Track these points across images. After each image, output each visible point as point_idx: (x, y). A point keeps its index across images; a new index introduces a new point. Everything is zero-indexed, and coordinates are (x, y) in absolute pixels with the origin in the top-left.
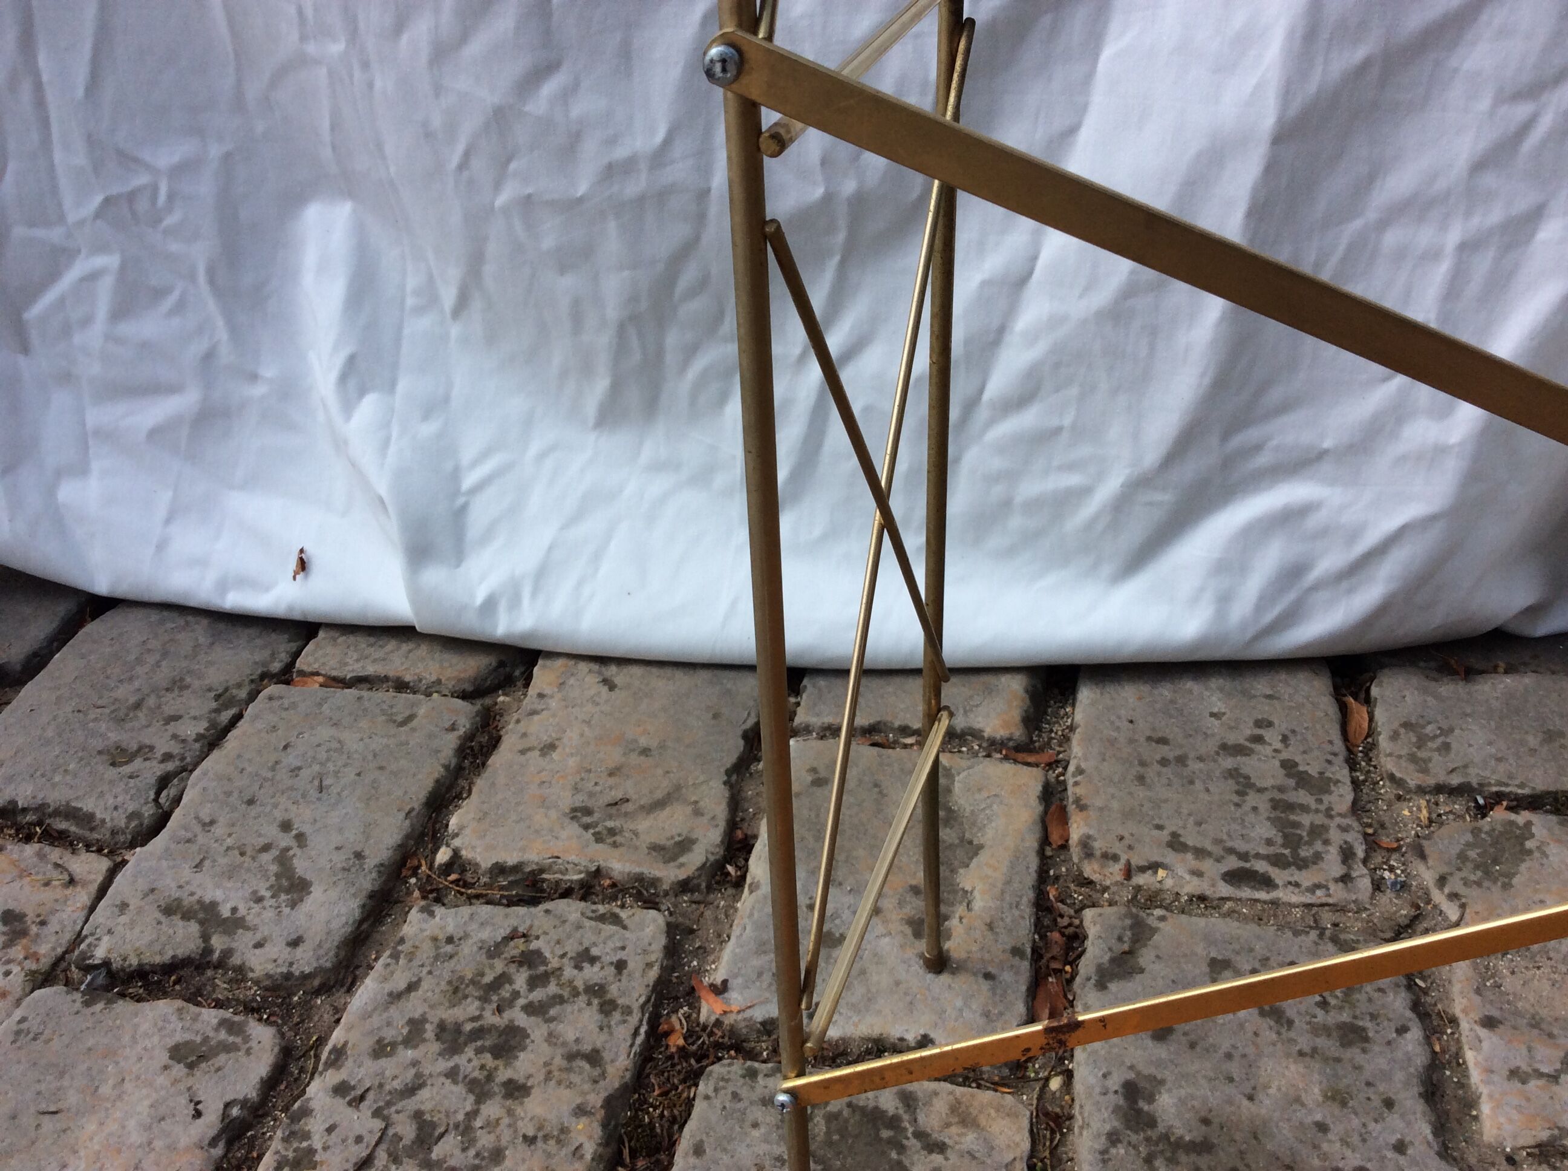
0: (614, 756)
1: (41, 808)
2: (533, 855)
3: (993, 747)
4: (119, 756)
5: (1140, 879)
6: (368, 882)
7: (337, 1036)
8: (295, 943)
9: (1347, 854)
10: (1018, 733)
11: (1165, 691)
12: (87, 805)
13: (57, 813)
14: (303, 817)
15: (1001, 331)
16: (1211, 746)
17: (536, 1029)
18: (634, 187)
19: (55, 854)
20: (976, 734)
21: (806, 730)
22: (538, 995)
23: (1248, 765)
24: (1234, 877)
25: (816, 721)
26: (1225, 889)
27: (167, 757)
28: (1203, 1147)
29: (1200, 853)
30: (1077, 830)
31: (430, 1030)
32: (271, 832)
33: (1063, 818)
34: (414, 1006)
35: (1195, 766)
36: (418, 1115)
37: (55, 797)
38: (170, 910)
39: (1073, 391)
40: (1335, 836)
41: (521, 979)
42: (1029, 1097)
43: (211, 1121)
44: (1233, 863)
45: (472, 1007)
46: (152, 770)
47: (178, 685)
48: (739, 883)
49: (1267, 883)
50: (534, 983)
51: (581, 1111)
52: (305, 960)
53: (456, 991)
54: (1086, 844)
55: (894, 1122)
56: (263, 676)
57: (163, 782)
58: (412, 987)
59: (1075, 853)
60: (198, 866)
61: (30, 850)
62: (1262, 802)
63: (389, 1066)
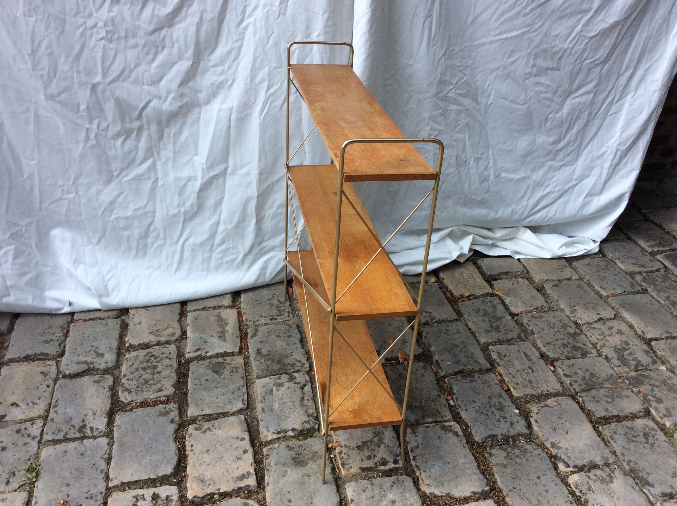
0: (154, 322)
1: (35, 355)
2: (146, 340)
3: (227, 307)
4: (47, 342)
5: (256, 323)
6: (115, 351)
7: (122, 373)
8: (107, 363)
9: (289, 312)
10: (231, 304)
11: (257, 292)
12: (46, 351)
13: (39, 355)
14: (95, 344)
15: (216, 232)
16: (266, 300)
17: (159, 365)
18: (140, 212)
19: (42, 362)
20: (224, 306)
21: (190, 311)
22: (157, 360)
23: (272, 302)
24: (271, 319)
25: (192, 309)
26: (270, 321)
27: (58, 340)
28: (269, 354)
29: (265, 317)
30: (244, 318)
31: (140, 369)
32: (90, 348)
33: (242, 316)
34: (135, 366)
35: (263, 304)
36: (144, 379)
37: (37, 352)
38: (78, 363)
39: (231, 241)
40: (287, 310)
41: (153, 359)
42: (243, 356)
43: (107, 389)
44: (271, 317)
45: (146, 364)
46: (57, 343)
47: (50, 327)
48: (186, 338)
49: (276, 319)
50: (155, 359)
51: (171, 372)
52: (110, 365)
53: (141, 362)
54: (246, 320)
55: (222, 363)
56: (68, 322)
57: (60, 345)
58: (133, 364)
59: (245, 321)
60: (78, 356)
61: (36, 362)
62: (275, 307)
63: (135, 375)
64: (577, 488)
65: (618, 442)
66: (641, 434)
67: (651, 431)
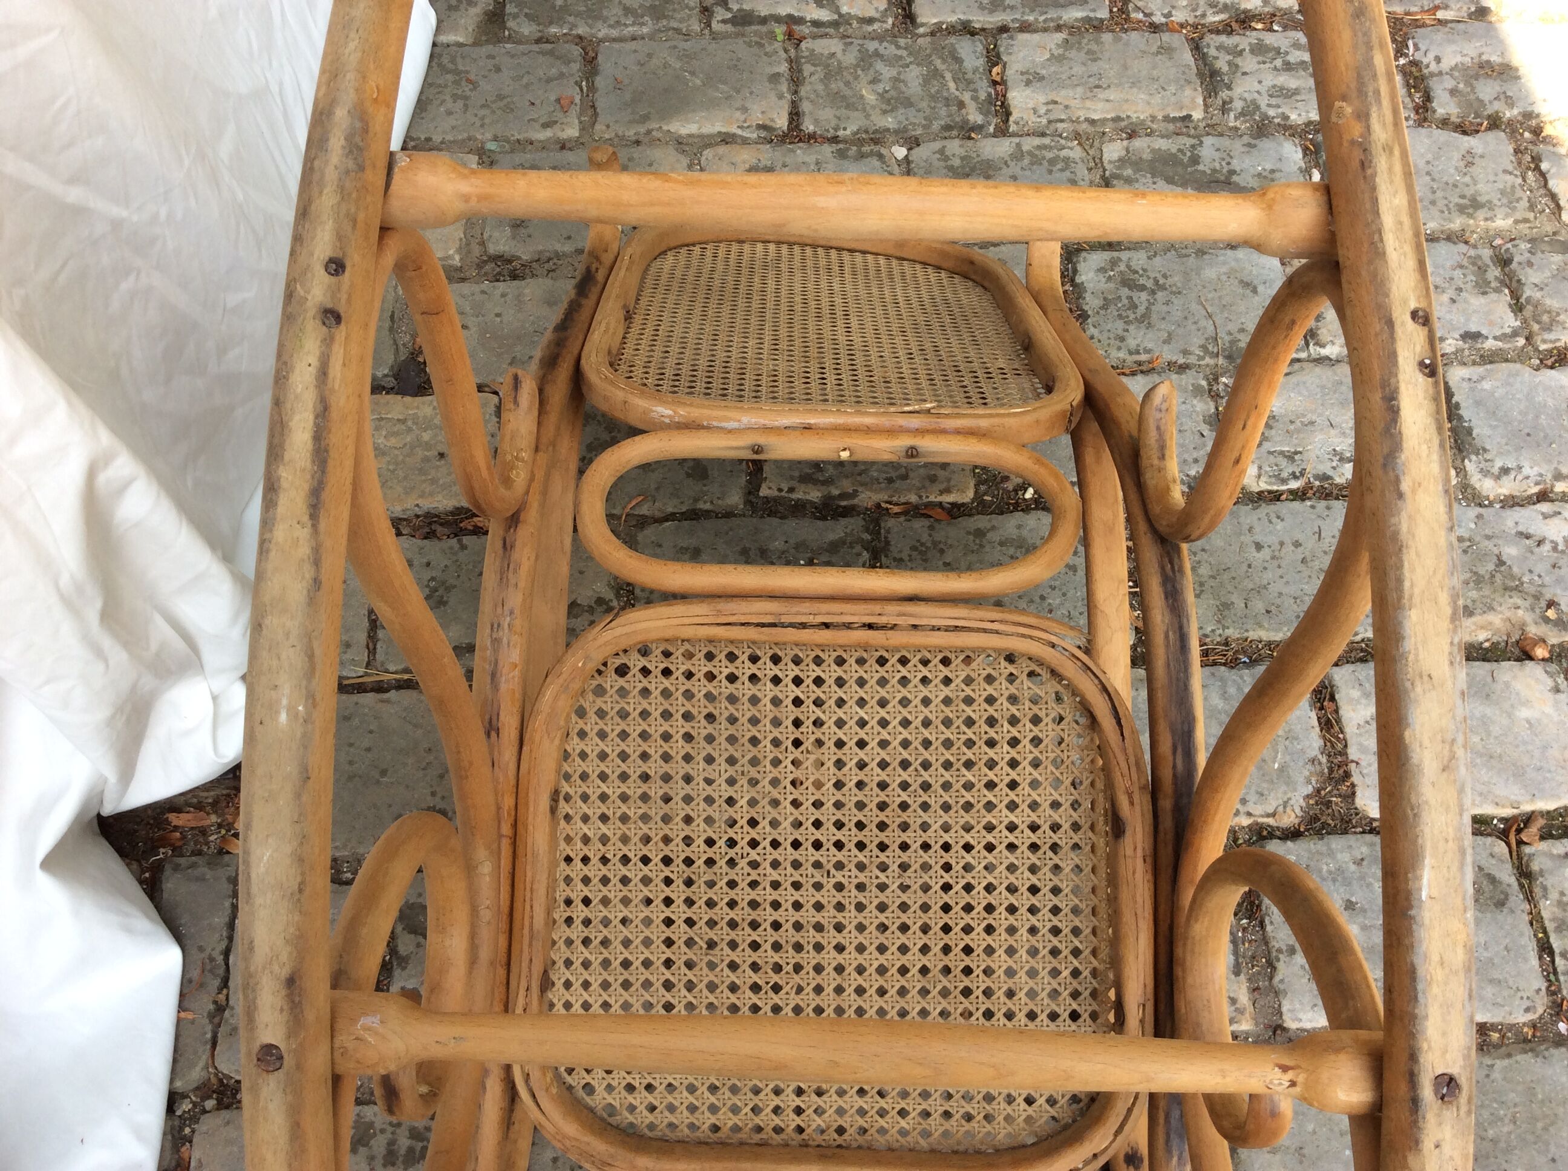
64: (1284, 481)
65: (1150, 346)
66: (1125, 292)
67: (1117, 269)
